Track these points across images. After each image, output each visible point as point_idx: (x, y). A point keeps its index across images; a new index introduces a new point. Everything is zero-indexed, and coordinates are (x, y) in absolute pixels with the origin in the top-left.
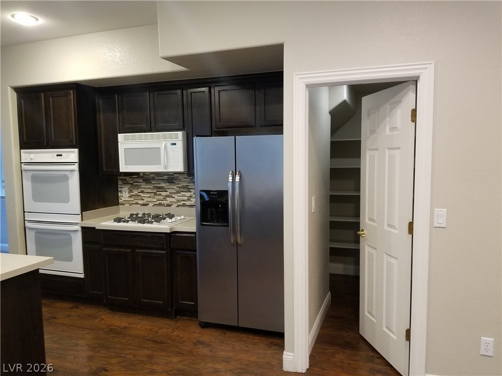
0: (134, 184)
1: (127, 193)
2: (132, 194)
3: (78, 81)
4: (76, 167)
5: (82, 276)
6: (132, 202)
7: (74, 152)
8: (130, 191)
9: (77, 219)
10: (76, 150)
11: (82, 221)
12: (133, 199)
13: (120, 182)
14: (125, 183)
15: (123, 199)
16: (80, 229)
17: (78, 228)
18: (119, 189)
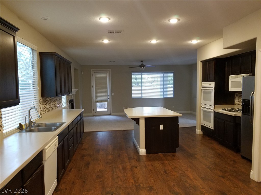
0: (240, 96)
1: (237, 100)
2: (239, 100)
3: (217, 57)
4: (213, 89)
5: (213, 129)
6: (239, 104)
7: (213, 83)
8: (238, 99)
9: (213, 108)
10: (214, 82)
11: (214, 108)
12: (239, 103)
13: (235, 95)
14: (237, 96)
15: (236, 102)
16: (213, 112)
17: (212, 111)
18: (235, 98)
